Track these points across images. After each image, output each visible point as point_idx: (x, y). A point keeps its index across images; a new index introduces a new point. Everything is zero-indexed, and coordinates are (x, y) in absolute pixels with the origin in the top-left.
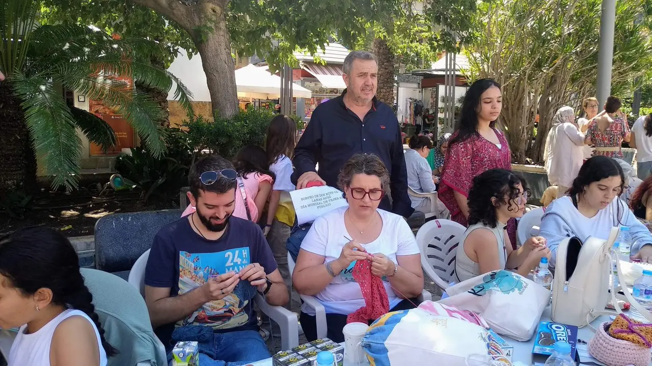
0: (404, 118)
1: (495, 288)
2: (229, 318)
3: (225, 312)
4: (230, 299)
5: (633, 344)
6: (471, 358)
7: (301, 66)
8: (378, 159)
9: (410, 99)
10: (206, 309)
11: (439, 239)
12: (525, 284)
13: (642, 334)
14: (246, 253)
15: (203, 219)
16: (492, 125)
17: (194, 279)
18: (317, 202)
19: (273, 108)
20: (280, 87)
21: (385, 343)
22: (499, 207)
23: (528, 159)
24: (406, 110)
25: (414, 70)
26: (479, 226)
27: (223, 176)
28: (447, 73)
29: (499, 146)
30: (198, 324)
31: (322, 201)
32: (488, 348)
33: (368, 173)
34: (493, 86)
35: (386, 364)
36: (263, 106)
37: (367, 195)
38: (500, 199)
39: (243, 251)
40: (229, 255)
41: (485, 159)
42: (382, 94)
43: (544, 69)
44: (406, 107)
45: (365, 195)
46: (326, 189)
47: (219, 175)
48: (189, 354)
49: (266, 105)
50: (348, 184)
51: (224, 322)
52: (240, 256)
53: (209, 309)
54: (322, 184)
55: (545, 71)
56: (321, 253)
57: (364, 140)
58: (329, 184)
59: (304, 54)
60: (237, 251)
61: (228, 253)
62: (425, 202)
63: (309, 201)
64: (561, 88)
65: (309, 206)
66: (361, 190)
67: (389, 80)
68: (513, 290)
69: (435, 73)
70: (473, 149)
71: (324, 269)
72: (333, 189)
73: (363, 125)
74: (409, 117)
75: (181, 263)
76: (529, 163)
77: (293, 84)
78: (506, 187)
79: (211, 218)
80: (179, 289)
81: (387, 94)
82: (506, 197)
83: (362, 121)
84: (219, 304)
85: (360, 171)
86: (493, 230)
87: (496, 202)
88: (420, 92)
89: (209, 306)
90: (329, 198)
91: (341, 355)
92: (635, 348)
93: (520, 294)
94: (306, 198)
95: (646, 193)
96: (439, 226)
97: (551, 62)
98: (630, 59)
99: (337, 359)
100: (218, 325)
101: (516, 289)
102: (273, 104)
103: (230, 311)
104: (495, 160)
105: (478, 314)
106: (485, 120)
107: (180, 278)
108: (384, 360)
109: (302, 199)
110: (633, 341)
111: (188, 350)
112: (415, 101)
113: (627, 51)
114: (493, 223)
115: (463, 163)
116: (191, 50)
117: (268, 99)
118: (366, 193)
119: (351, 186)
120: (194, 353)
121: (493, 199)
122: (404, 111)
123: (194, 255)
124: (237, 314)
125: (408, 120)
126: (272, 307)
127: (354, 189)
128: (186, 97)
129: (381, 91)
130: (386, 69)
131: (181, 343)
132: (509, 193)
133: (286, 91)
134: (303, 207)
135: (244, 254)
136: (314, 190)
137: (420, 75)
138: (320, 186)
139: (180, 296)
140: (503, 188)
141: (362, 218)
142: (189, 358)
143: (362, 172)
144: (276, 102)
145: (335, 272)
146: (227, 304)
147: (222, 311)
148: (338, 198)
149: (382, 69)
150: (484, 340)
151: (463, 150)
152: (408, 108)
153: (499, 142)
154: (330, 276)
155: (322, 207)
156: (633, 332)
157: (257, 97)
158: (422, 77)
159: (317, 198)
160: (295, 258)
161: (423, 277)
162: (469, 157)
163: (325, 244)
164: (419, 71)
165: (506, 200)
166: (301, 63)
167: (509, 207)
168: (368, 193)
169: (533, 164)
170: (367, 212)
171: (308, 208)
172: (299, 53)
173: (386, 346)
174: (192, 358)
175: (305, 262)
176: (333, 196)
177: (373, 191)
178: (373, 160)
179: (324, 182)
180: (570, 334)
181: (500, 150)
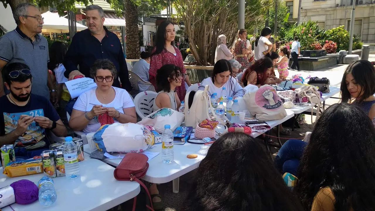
0: (147, 43)
1: (159, 114)
2: (35, 144)
3: (32, 141)
4: (35, 135)
5: (207, 129)
6: (137, 137)
7: (81, 12)
8: (109, 61)
9: (150, 32)
10: (21, 140)
11: (146, 100)
12: (172, 112)
13: (212, 125)
14: (41, 112)
15: (14, 96)
16: (172, 44)
17: (13, 126)
18: (81, 86)
19: (66, 38)
20: (68, 25)
21: (102, 136)
22: (171, 82)
23: (209, 63)
24: (148, 38)
25: (151, 15)
26: (162, 92)
27: (23, 73)
28: (168, 17)
29: (175, 54)
30: (17, 148)
31: (83, 86)
32: (144, 132)
33: (104, 68)
34: (170, 23)
35: (102, 144)
36: (59, 37)
37: (104, 79)
38: (172, 78)
39: (40, 111)
40: (32, 113)
41: (169, 61)
42: (132, 29)
43: (213, 15)
44: (148, 37)
45: (103, 80)
46: (85, 79)
47: (20, 73)
48: (8, 149)
49: (61, 37)
50: (95, 74)
51: (32, 146)
52: (38, 113)
53: (23, 140)
54: (83, 77)
55: (213, 16)
56: (84, 110)
57: (103, 52)
58: (86, 76)
59: (81, 5)
60: (36, 111)
61: (32, 112)
62: (151, 87)
63: (76, 86)
64: (222, 25)
65: (76, 88)
66: (101, 77)
67: (135, 21)
68: (167, 115)
69: (162, 17)
70: (162, 56)
71: (84, 117)
72: (89, 79)
73: (101, 45)
74: (150, 42)
75: (5, 119)
76: (209, 65)
77: (76, 23)
78: (174, 72)
79: (20, 95)
80: (5, 132)
81: (135, 29)
82: (174, 77)
83: (101, 42)
84: (29, 137)
85: (100, 68)
86: (168, 93)
87: (170, 80)
88: (155, 28)
89: (23, 139)
90: (87, 83)
91: (81, 143)
92: (208, 130)
93: (170, 116)
94: (74, 85)
95: (247, 74)
96: (146, 94)
97: (216, 11)
98: (254, 10)
99: (80, 144)
100: (28, 147)
101: (168, 114)
102: (66, 36)
103: (35, 140)
104: (173, 61)
105: (152, 126)
106: (169, 41)
107: (5, 126)
108: (101, 143)
109: (72, 86)
110: (207, 128)
111: (8, 148)
112: (153, 33)
113: (252, 5)
114: (168, 90)
115: (158, 64)
116: (5, 2)
117: (62, 33)
118: (104, 78)
119: (97, 76)
120: (11, 149)
121: (169, 79)
122: (147, 39)
123: (12, 114)
124: (39, 142)
125: (150, 44)
126: (58, 137)
127: (98, 77)
128: (3, 32)
129: (131, 27)
130: (133, 14)
131: (5, 145)
132: (175, 75)
133: (72, 27)
134: (73, 89)
135: (40, 112)
136: (79, 80)
137: (155, 18)
138: (81, 78)
139: (6, 135)
140: (173, 73)
141: (104, 91)
142: (9, 151)
143: (101, 68)
144: (67, 34)
145: (90, 118)
146: (33, 137)
147: (30, 141)
148: (92, 83)
149: (130, 14)
150: (142, 129)
151: (157, 57)
152: (149, 37)
153: (175, 53)
154: (88, 120)
155: (84, 88)
156: (208, 124)
157: (55, 32)
158: (156, 19)
159: (80, 84)
160: (70, 114)
161: (136, 117)
162: (161, 60)
163: (86, 106)
164: (154, 15)
165: (175, 78)
166: (81, 10)
167: (176, 81)
168: (105, 78)
169: (211, 66)
170: (107, 88)
171: (76, 90)
172: (78, 5)
173: (102, 137)
174: (10, 151)
175: (75, 115)
176: (89, 82)
177: (107, 77)
178: (106, 62)
179: (84, 75)
180: (188, 129)
181: (176, 56)
